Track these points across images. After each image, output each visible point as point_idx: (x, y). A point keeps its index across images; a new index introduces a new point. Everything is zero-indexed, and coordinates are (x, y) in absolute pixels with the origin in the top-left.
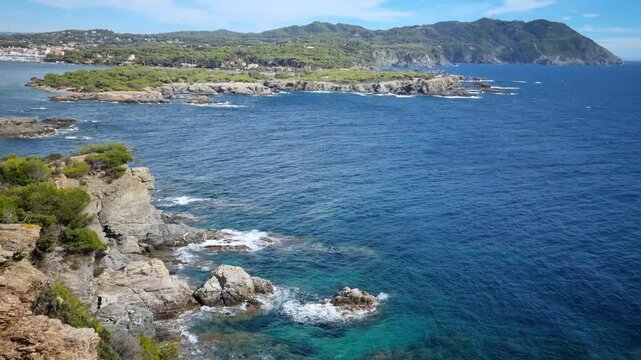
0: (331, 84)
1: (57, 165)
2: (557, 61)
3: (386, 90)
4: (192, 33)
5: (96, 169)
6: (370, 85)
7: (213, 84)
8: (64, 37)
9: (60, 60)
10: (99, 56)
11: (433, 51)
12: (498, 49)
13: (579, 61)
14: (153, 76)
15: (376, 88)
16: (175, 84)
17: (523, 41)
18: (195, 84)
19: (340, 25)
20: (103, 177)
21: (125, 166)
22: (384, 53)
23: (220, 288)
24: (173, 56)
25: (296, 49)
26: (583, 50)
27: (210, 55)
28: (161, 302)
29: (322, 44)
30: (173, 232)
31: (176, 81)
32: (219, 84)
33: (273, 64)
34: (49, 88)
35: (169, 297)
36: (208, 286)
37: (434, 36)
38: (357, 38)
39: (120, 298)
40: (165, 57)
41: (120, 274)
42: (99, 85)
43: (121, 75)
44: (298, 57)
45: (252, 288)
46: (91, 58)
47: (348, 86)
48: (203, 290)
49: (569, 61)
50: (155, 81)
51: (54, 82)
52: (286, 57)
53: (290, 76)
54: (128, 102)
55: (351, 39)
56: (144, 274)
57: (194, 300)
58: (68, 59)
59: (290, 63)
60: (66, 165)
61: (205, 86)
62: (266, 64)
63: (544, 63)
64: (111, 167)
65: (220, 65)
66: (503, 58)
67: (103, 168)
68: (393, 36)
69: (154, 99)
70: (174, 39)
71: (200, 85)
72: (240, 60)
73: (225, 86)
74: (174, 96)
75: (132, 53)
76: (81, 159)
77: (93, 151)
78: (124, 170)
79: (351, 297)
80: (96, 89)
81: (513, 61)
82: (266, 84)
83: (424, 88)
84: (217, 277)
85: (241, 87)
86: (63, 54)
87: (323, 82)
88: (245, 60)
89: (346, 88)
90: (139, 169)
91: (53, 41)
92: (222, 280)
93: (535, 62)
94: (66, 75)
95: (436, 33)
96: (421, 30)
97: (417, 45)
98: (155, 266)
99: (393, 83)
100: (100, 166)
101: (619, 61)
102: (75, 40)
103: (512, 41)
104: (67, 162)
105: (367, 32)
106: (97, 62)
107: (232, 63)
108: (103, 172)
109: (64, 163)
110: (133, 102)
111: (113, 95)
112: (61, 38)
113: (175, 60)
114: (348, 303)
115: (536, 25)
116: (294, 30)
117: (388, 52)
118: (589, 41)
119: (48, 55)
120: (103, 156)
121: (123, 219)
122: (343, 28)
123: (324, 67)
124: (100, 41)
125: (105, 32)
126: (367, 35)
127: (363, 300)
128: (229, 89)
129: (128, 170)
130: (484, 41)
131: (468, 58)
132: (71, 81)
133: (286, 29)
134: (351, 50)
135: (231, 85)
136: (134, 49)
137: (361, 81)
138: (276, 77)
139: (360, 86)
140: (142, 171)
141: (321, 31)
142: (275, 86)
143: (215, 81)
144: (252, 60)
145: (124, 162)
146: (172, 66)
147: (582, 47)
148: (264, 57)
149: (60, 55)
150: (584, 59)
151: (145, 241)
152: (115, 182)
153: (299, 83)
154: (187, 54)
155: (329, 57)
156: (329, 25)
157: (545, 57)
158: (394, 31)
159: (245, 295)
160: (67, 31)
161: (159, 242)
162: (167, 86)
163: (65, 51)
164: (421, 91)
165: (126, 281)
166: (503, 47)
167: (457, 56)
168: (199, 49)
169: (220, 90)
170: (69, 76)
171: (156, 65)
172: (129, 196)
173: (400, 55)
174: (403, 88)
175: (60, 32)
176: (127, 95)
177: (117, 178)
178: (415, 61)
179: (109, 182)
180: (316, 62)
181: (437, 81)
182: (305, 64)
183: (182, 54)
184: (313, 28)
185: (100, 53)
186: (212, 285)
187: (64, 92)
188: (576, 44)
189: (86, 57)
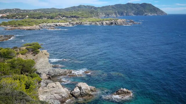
0: (89, 23)
1: (17, 51)
2: (149, 14)
3: (105, 24)
4: (44, 9)
5: (29, 51)
6: (100, 22)
7: (54, 24)
8: (5, 11)
9: (5, 18)
10: (17, 16)
11: (115, 13)
12: (133, 12)
13: (156, 14)
14: (36, 22)
15: (102, 23)
16: (42, 24)
17: (140, 9)
18: (49, 24)
19: (87, 6)
20: (32, 54)
21: (39, 50)
22: (101, 13)
23: (79, 91)
24: (40, 16)
25: (76, 13)
26: (156, 11)
27: (51, 15)
28: (61, 97)
29: (83, 11)
30: (57, 71)
31: (43, 23)
32: (56, 23)
33: (70, 17)
34: (4, 26)
35: (63, 95)
36: (75, 90)
37: (115, 8)
38: (93, 9)
39: (47, 97)
40: (37, 16)
41: (45, 88)
42: (19, 25)
43: (26, 21)
44: (77, 15)
45: (90, 90)
46: (15, 17)
47: (94, 23)
48: (74, 92)
49: (153, 14)
50: (37, 23)
51: (5, 24)
52: (74, 15)
53: (76, 21)
54: (29, 29)
55: (91, 10)
56: (54, 87)
57: (71, 95)
58: (8, 17)
59: (75, 17)
60: (20, 50)
61: (52, 24)
62: (68, 17)
63: (146, 15)
64: (35, 50)
65: (54, 18)
66: (134, 14)
67: (32, 51)
68: (103, 8)
69: (37, 28)
70: (39, 11)
71: (50, 24)
72: (60, 16)
73: (58, 24)
74: (43, 28)
75: (27, 15)
76: (24, 48)
77: (28, 45)
78: (39, 51)
79: (123, 92)
80: (19, 26)
81: (137, 15)
82: (70, 23)
83: (116, 23)
84: (78, 87)
85: (63, 24)
86: (6, 16)
87: (87, 22)
88: (61, 16)
89: (93, 24)
90: (44, 51)
91: (2, 12)
92: (80, 88)
93: (143, 15)
94: (8, 22)
95: (115, 7)
96: (111, 7)
97: (110, 11)
98: (57, 84)
99: (107, 22)
100: (31, 50)
101: (166, 14)
102: (9, 12)
103: (136, 9)
104: (20, 49)
105: (96, 8)
106: (17, 18)
107: (58, 17)
108: (32, 52)
109: (19, 50)
110: (31, 29)
111: (25, 28)
112: (4, 12)
113: (40, 17)
114: (123, 94)
115: (143, 4)
116: (74, 8)
117: (102, 13)
118: (158, 9)
119: (1, 16)
120: (32, 47)
121: (40, 67)
122: (89, 6)
123: (85, 18)
124: (17, 12)
125: (17, 9)
126: (95, 8)
127: (128, 92)
128: (59, 25)
129: (40, 51)
130: (129, 10)
131: (125, 14)
132: (10, 24)
133: (72, 7)
134: (92, 13)
135: (60, 23)
136: (28, 14)
137: (98, 21)
138: (72, 21)
139: (98, 23)
140: (45, 51)
141: (82, 7)
142: (73, 24)
143: (55, 23)
144: (64, 16)
145: (39, 49)
146: (40, 19)
147: (156, 10)
148: (67, 15)
149: (5, 16)
150: (157, 14)
151: (48, 75)
152: (36, 55)
153: (79, 22)
154: (44, 15)
155: (86, 15)
156: (84, 6)
157: (146, 14)
158: (103, 7)
159: (88, 93)
160: (6, 9)
161: (53, 75)
162: (40, 25)
163: (6, 15)
164: (115, 24)
165: (48, 90)
166: (134, 11)
167: (122, 14)
168: (47, 14)
169: (56, 25)
170: (10, 22)
171: (35, 18)
172: (41, 60)
173: (106, 14)
174: (110, 23)
175: (4, 10)
176: (29, 27)
177: (37, 54)
178: (110, 15)
179: (34, 56)
180: (83, 17)
181: (119, 21)
182: (79, 17)
183: (42, 15)
184: (80, 7)
185: (17, 15)
186: (77, 90)
187: (9, 27)
188: (155, 10)
189: (13, 16)
